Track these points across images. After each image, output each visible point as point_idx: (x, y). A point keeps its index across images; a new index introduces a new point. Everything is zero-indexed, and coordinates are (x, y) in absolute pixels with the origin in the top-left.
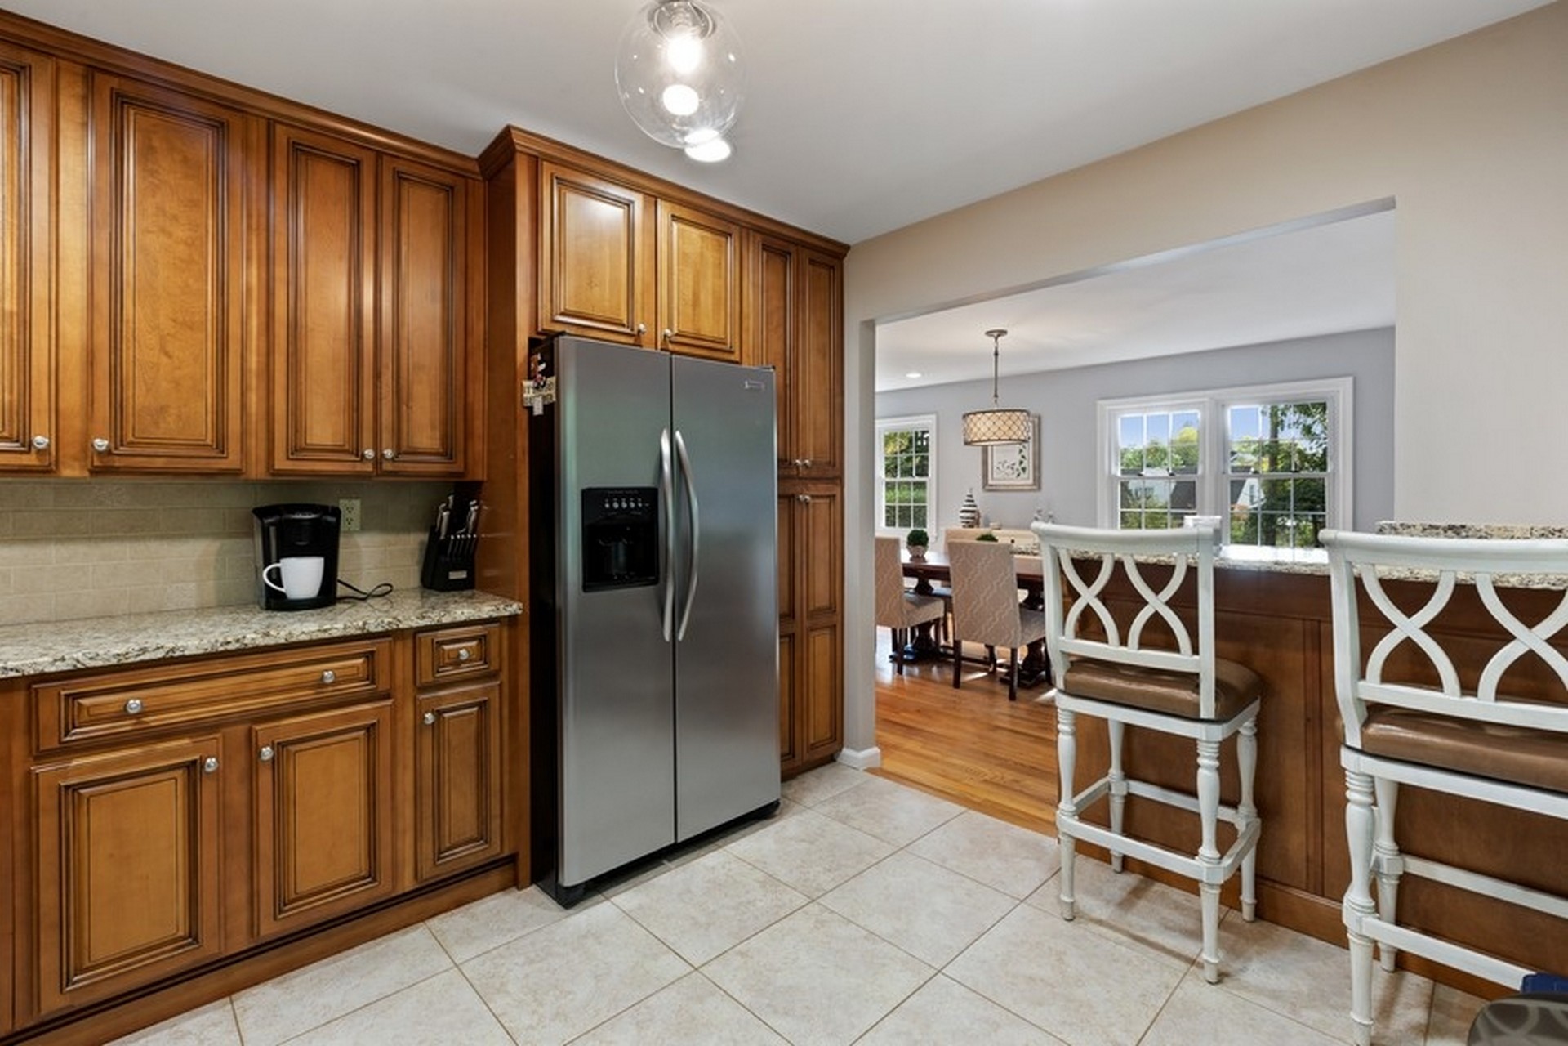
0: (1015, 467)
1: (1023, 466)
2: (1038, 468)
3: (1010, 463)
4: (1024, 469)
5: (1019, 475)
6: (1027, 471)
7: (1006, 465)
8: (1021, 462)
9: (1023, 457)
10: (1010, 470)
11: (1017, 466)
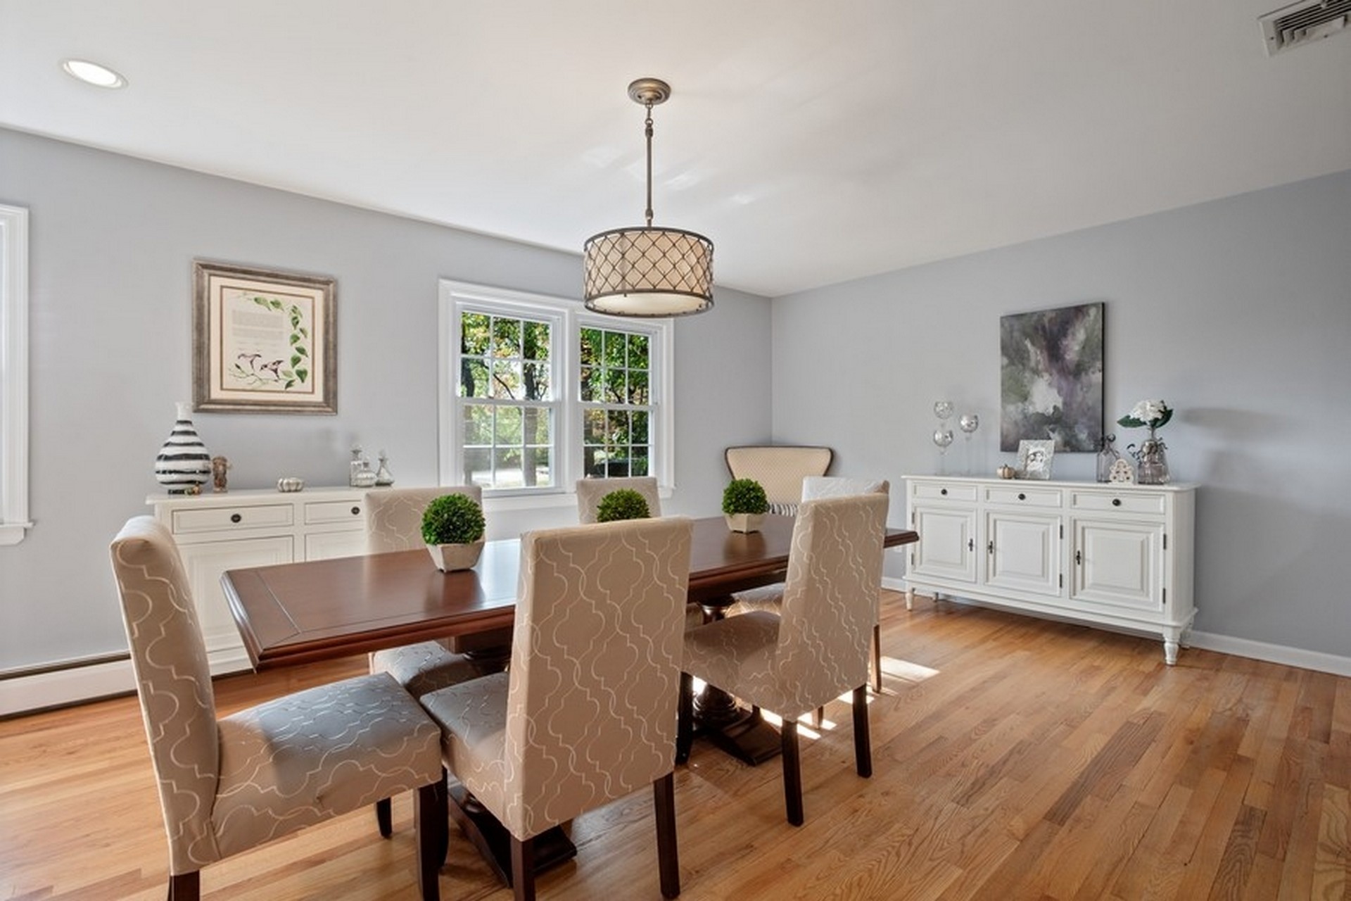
0: (281, 368)
1: (299, 367)
2: (331, 374)
3: (268, 359)
4: (302, 374)
5: (289, 385)
6: (308, 379)
7: (258, 363)
8: (296, 361)
9: (301, 351)
10: (268, 374)
11: (286, 366)
